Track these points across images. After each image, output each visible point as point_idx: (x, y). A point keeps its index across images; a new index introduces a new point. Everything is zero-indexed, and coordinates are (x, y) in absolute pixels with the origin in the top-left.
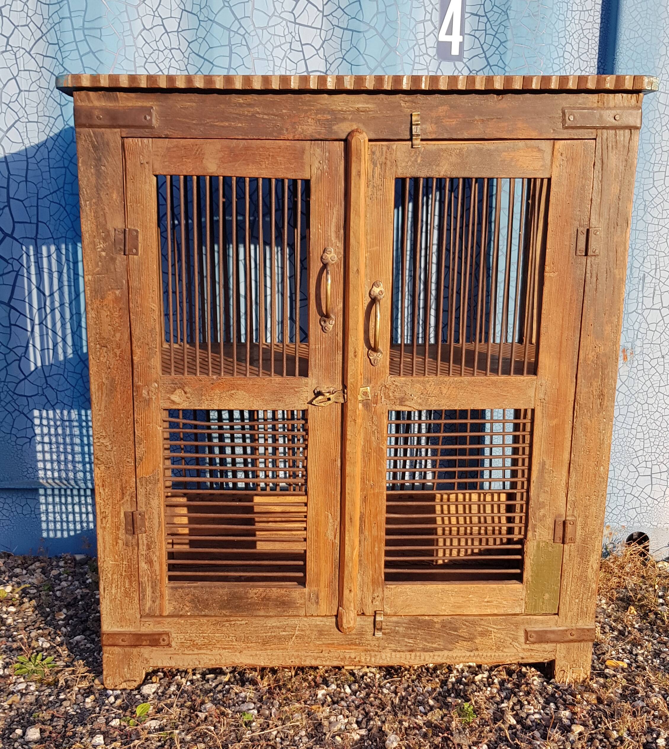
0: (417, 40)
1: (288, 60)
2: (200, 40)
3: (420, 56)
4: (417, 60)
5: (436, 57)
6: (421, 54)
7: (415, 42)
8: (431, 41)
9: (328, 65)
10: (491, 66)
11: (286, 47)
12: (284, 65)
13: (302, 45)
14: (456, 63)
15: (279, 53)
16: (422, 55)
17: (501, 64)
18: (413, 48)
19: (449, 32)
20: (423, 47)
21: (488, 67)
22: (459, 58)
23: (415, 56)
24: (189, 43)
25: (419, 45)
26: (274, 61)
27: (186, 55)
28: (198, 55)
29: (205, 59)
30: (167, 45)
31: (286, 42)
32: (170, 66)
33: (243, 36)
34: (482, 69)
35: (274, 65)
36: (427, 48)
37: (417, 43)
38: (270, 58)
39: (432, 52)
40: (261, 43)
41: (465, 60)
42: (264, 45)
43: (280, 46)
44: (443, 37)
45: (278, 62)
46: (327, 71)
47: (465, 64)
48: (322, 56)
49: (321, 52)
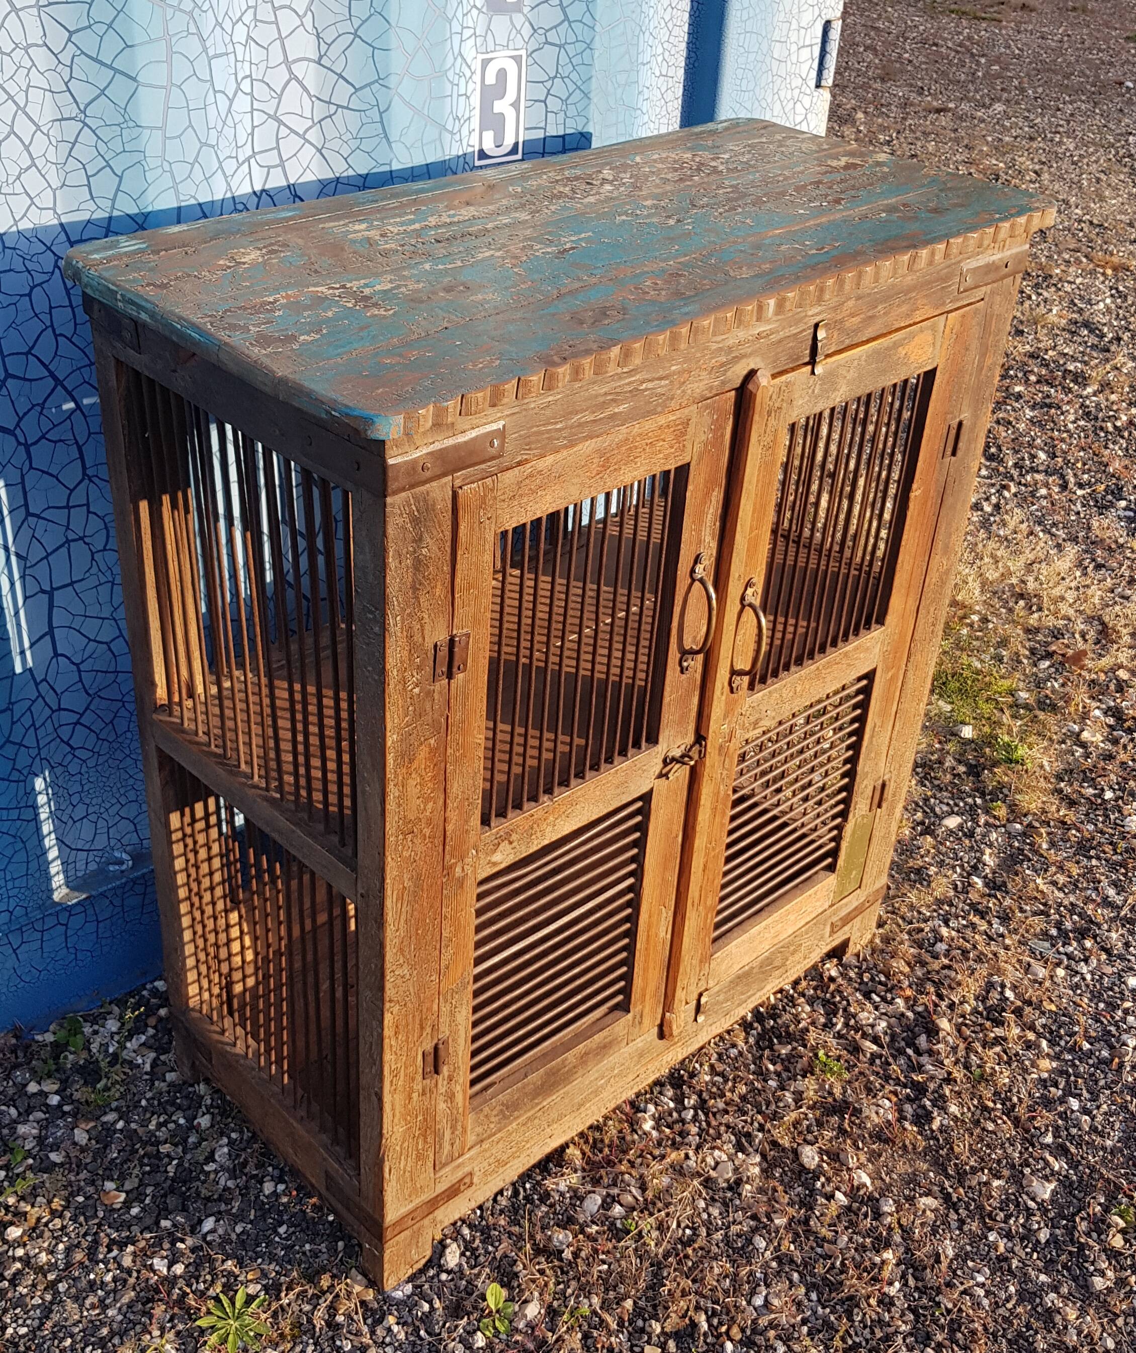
1: (252, 43)
2: (100, 29)
3: (467, 13)
4: (465, 21)
5: (484, 10)
6: (469, 8)
9: (324, 47)
10: (570, 22)
11: (248, 18)
12: (248, 56)
13: (275, 9)
14: (514, 15)
15: (240, 33)
17: (587, 19)
21: (566, 23)
22: (517, 7)
23: (463, 16)
24: (71, 33)
26: (235, 51)
27: (65, 58)
28: (96, 60)
29: (116, 71)
30: (19, 38)
31: (249, 7)
32: (29, 86)
33: (191, 14)
34: (555, 27)
35: (236, 61)
38: (231, 47)
40: (217, 22)
41: (526, 10)
42: (221, 25)
43: (240, 19)
46: (321, 57)
47: (525, 16)
48: (310, 28)
49: (308, 21)
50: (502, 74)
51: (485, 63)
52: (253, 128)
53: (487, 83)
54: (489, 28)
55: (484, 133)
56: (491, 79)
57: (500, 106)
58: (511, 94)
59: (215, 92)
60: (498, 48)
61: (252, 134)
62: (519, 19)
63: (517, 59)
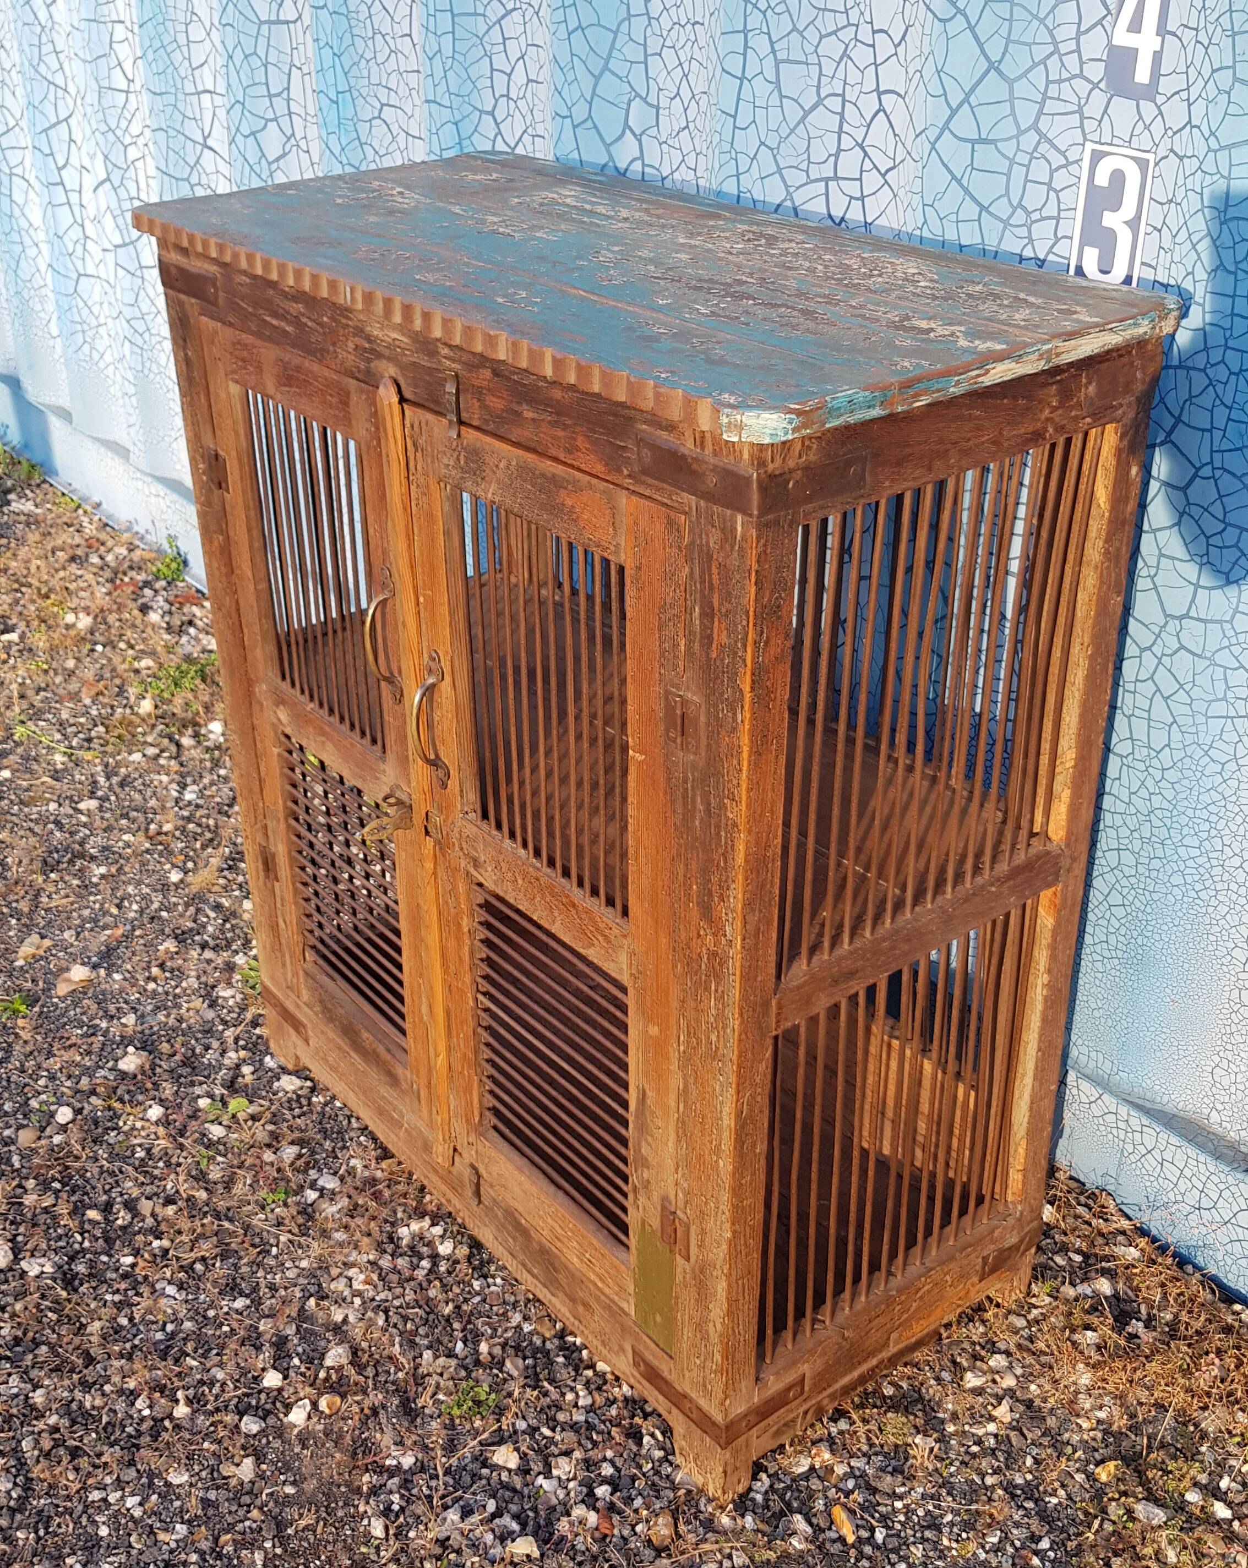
0: (1055, 43)
1: (851, 63)
3: (1060, 81)
4: (1053, 90)
5: (1102, 85)
6: (1065, 75)
7: (1051, 48)
8: (1094, 45)
10: (1190, 127)
12: (840, 74)
13: (874, 32)
14: (1142, 103)
15: (832, 48)
16: (1068, 80)
18: (1043, 62)
19: (1135, 26)
20: (1072, 63)
21: (1187, 127)
22: (1150, 92)
23: (1048, 82)
25: (1061, 56)
26: (820, 64)
31: (849, 25)
33: (764, 13)
35: (821, 74)
36: (1082, 63)
37: (1056, 51)
38: (813, 59)
39: (1096, 71)
40: (795, 29)
41: (1160, 99)
42: (801, 33)
43: (835, 33)
44: (1122, 38)
45: (828, 69)
47: (1157, 108)
48: (904, 61)
49: (901, 51)
50: (1118, 177)
51: (1097, 157)
52: (839, 150)
53: (1097, 182)
54: (1105, 111)
55: (1087, 249)
56: (1102, 179)
57: (1110, 220)
58: (1128, 208)
59: (782, 97)
60: (1116, 141)
61: (837, 156)
62: (1148, 109)
63: (1143, 165)
